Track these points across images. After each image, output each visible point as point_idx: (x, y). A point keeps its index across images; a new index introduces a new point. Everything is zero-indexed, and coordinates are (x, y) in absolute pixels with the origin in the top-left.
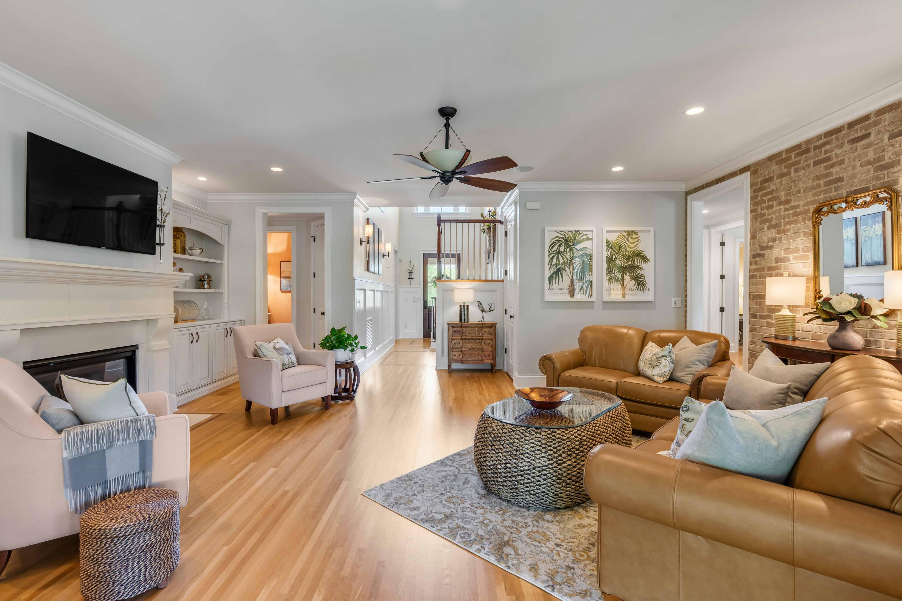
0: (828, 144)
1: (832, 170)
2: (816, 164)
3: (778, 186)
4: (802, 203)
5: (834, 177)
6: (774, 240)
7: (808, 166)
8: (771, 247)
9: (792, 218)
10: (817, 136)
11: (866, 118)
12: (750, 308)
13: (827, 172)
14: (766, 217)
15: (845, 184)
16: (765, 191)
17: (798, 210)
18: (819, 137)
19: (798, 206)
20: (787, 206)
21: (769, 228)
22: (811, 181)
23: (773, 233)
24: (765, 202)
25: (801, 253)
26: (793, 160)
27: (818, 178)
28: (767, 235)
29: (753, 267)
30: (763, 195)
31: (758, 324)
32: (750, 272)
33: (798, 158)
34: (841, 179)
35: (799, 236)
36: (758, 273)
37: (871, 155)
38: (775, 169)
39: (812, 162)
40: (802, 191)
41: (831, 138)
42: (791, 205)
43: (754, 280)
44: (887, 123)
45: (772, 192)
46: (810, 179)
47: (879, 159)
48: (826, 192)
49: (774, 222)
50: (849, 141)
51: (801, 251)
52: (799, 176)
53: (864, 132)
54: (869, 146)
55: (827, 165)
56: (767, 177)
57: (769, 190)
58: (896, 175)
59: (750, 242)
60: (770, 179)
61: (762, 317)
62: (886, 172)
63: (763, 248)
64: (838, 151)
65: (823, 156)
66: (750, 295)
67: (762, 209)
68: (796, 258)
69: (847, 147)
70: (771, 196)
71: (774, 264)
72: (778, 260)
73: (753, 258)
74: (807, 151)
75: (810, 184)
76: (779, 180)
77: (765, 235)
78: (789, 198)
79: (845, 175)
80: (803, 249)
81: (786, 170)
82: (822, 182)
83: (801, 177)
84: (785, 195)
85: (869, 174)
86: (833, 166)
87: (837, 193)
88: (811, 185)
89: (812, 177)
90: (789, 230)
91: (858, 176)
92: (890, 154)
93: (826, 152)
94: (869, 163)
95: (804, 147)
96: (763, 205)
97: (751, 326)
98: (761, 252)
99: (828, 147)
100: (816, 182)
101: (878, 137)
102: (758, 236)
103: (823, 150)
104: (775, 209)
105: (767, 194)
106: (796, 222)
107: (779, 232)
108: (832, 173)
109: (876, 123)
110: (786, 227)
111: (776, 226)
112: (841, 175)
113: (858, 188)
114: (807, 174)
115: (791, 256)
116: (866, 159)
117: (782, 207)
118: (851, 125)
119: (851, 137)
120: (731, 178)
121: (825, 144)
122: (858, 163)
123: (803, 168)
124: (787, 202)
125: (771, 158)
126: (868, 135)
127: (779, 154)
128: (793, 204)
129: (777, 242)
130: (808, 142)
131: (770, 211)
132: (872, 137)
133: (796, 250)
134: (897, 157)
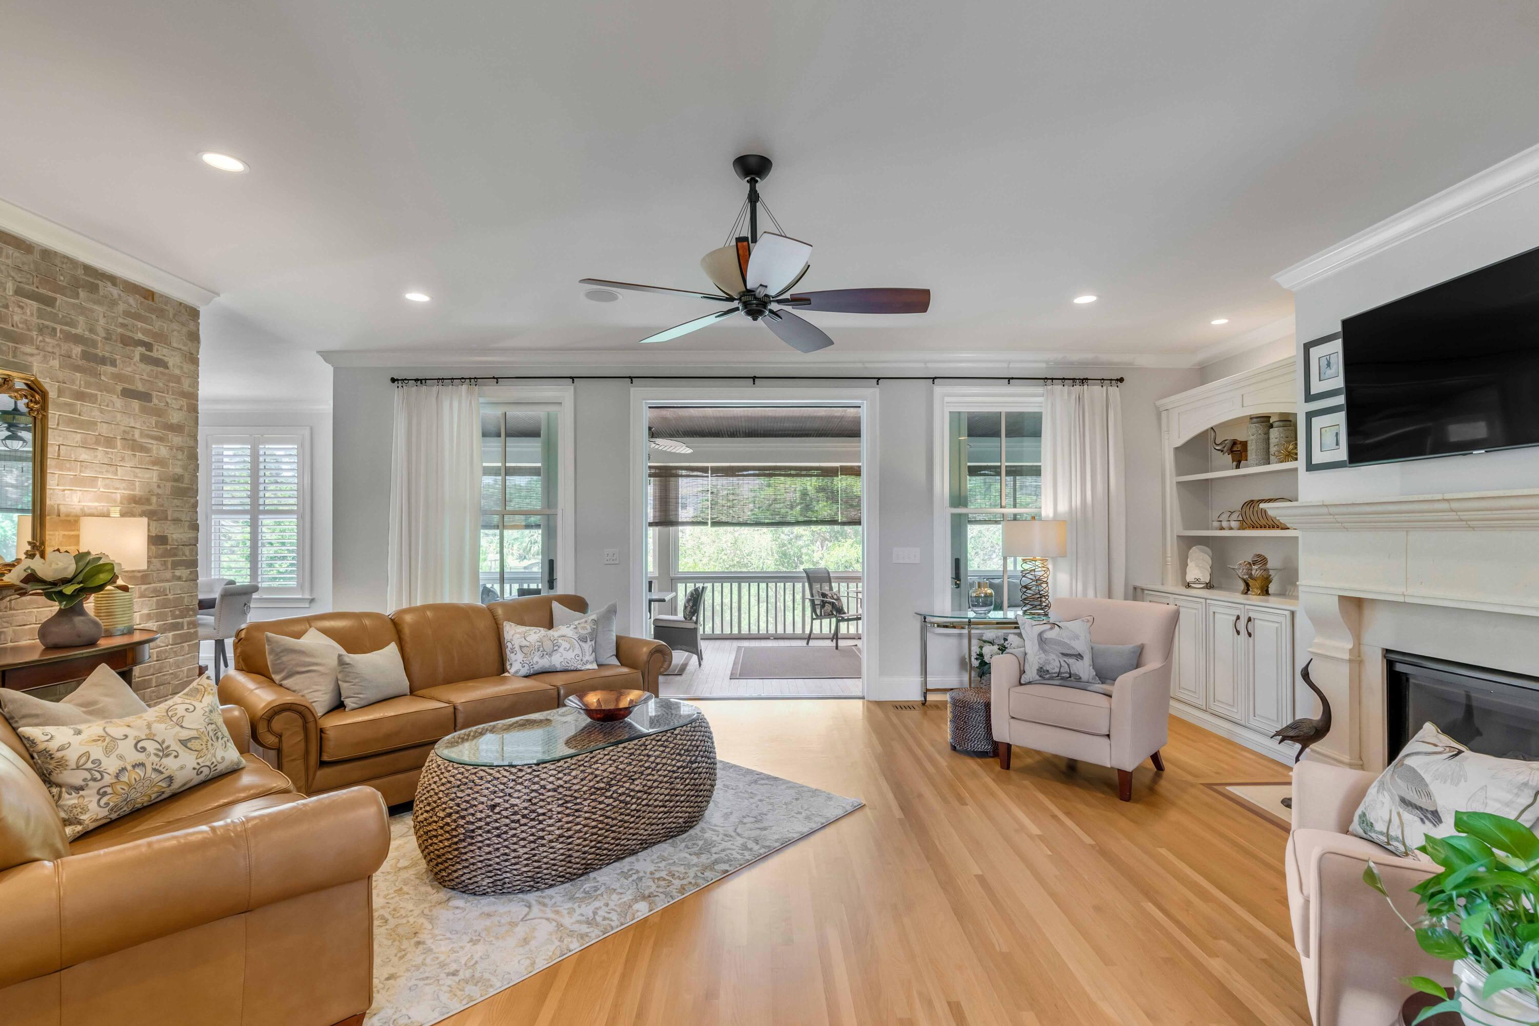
44: (9, 262)
134: (29, 330)
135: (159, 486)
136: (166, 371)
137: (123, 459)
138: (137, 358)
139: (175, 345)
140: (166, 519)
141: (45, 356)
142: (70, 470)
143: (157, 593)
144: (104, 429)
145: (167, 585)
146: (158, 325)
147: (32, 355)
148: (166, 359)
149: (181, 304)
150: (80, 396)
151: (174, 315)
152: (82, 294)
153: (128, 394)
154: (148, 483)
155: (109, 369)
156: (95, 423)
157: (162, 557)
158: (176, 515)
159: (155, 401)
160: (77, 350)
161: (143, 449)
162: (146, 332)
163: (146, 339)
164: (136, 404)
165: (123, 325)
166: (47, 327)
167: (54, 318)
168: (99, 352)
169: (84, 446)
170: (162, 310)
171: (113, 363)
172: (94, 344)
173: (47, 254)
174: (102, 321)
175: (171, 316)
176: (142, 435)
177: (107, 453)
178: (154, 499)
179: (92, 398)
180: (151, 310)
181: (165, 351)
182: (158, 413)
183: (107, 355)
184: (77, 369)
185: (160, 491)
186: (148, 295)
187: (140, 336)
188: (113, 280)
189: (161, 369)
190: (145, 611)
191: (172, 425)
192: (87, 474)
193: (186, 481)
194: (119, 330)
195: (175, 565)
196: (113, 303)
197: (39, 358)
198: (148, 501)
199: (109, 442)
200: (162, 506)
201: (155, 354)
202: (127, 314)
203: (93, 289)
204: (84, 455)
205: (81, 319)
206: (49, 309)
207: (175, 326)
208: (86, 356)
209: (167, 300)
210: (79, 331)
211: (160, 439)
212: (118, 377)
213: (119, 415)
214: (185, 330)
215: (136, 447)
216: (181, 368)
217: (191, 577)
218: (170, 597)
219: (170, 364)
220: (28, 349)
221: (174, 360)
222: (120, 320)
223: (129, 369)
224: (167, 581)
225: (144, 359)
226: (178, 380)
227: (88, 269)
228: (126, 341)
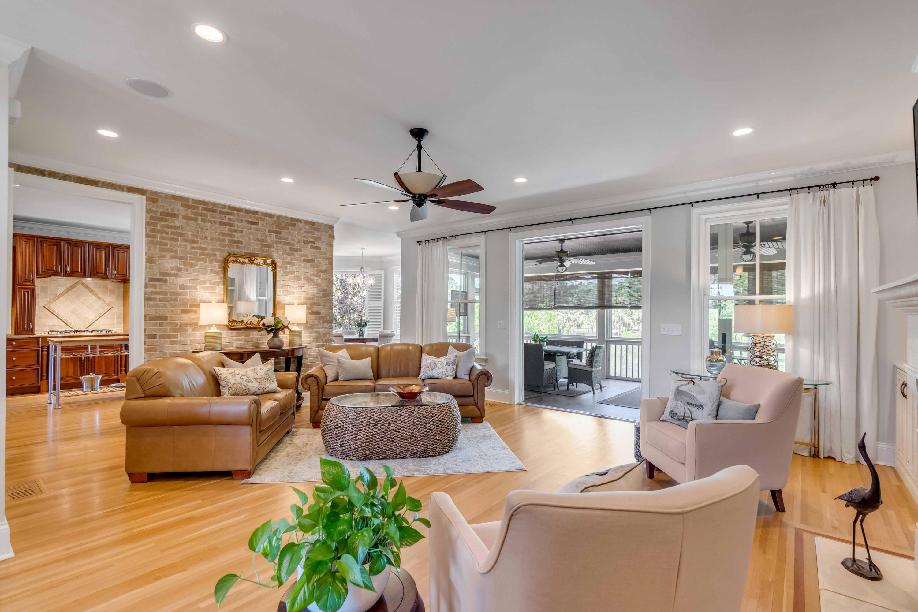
0: (231, 215)
1: (234, 233)
2: (221, 223)
3: (184, 225)
4: (209, 247)
5: (236, 239)
6: (180, 270)
7: (215, 222)
8: (176, 275)
9: (198, 256)
10: (222, 205)
11: (256, 213)
12: (145, 330)
13: (231, 233)
14: (168, 247)
15: (244, 247)
16: (167, 223)
17: (206, 252)
18: (224, 206)
19: (206, 249)
20: (195, 245)
21: (173, 257)
22: (217, 234)
23: (175, 263)
24: (167, 233)
25: (208, 285)
26: (200, 211)
27: (223, 234)
28: (169, 264)
29: (150, 290)
30: (163, 226)
31: (157, 344)
32: (145, 294)
33: (205, 212)
34: (241, 243)
35: (207, 272)
36: (158, 297)
37: (259, 237)
38: (178, 207)
39: (218, 220)
40: (209, 238)
41: (233, 212)
42: (198, 245)
43: (151, 303)
44: (267, 222)
45: (177, 227)
46: (216, 232)
47: (263, 241)
48: (230, 246)
49: (179, 254)
50: (246, 221)
51: (208, 284)
52: (206, 226)
53: (254, 220)
54: (258, 230)
55: (230, 229)
56: (170, 211)
57: (173, 224)
58: (273, 253)
59: (146, 266)
60: (175, 216)
61: (162, 337)
62: (267, 249)
63: (162, 274)
64: (239, 224)
65: (226, 221)
66: (145, 317)
67: (165, 238)
68: (203, 288)
69: (244, 224)
70: (176, 230)
71: (178, 290)
72: (182, 287)
73: (149, 281)
74: (214, 211)
75: (217, 236)
76: (185, 221)
77: (168, 263)
78: (195, 239)
79: (244, 241)
80: (209, 282)
81: (193, 216)
82: (227, 239)
83: (208, 228)
84: (192, 235)
85: (258, 247)
86: (235, 231)
87: (238, 250)
88: (217, 237)
89: (218, 231)
90: (196, 265)
91: (252, 245)
92: (269, 240)
93: (229, 219)
94: (258, 240)
95: (210, 206)
96: (164, 235)
97: (146, 347)
98: (161, 277)
99: (231, 217)
100: (221, 237)
101: (263, 228)
102: (158, 261)
103: (227, 216)
104: (179, 243)
105: (171, 227)
106: (204, 260)
107: (185, 264)
108: (234, 236)
109: (262, 220)
110: (193, 262)
111: (181, 258)
112: (241, 240)
113: (252, 252)
114: (214, 228)
115: (198, 286)
116: (257, 237)
117: (189, 244)
118: (247, 211)
119: (247, 219)
120: (111, 189)
121: (229, 214)
122: (252, 238)
123: (210, 222)
124: (193, 242)
125: (175, 198)
126: (257, 224)
127: (186, 199)
128: (199, 245)
129: (183, 272)
130: (214, 204)
131: (174, 243)
132: (259, 226)
133: (204, 282)
134: (273, 243)
135: (317, 294)
136: (320, 251)
137: (304, 284)
138: (309, 247)
139: (324, 240)
140: (320, 305)
141: (278, 251)
142: (285, 289)
143: (316, 333)
144: (297, 274)
145: (320, 330)
146: (317, 234)
147: (274, 251)
148: (320, 246)
149: (326, 225)
150: (289, 263)
151: (323, 229)
152: (290, 228)
153: (306, 261)
154: (313, 293)
155: (299, 253)
156: (294, 272)
157: (318, 319)
158: (324, 304)
159: (316, 262)
160: (288, 248)
161: (312, 280)
162: (312, 237)
163: (313, 240)
164: (309, 264)
165: (304, 236)
166: (278, 241)
167: (280, 238)
168: (296, 247)
169: (290, 280)
170: (319, 229)
171: (301, 250)
172: (294, 245)
173: (279, 217)
174: (297, 236)
175: (322, 230)
176: (311, 275)
177: (298, 282)
178: (315, 298)
179: (293, 264)
180: (314, 229)
181: (320, 243)
182: (317, 266)
183: (298, 248)
184: (288, 254)
185: (318, 295)
186: (313, 224)
187: (310, 239)
188: (300, 221)
189: (318, 250)
190: (312, 339)
191: (322, 270)
192: (292, 290)
193: (328, 291)
194: (303, 239)
195: (323, 323)
196: (301, 229)
197: (276, 252)
198: (313, 299)
199: (299, 278)
200: (318, 300)
201: (316, 245)
202: (306, 232)
203: (294, 225)
204: (290, 284)
205: (289, 237)
206: (279, 235)
207: (324, 233)
208: (291, 249)
209: (320, 224)
210: (288, 241)
211: (318, 276)
212: (302, 255)
213: (302, 269)
214: (327, 234)
215: (308, 279)
216: (326, 249)
217: (330, 327)
218: (321, 334)
219: (322, 248)
220: (272, 250)
221: (323, 246)
222: (303, 235)
223: (306, 252)
224: (320, 328)
225: (312, 247)
226: (325, 253)
227: (292, 219)
228: (305, 242)
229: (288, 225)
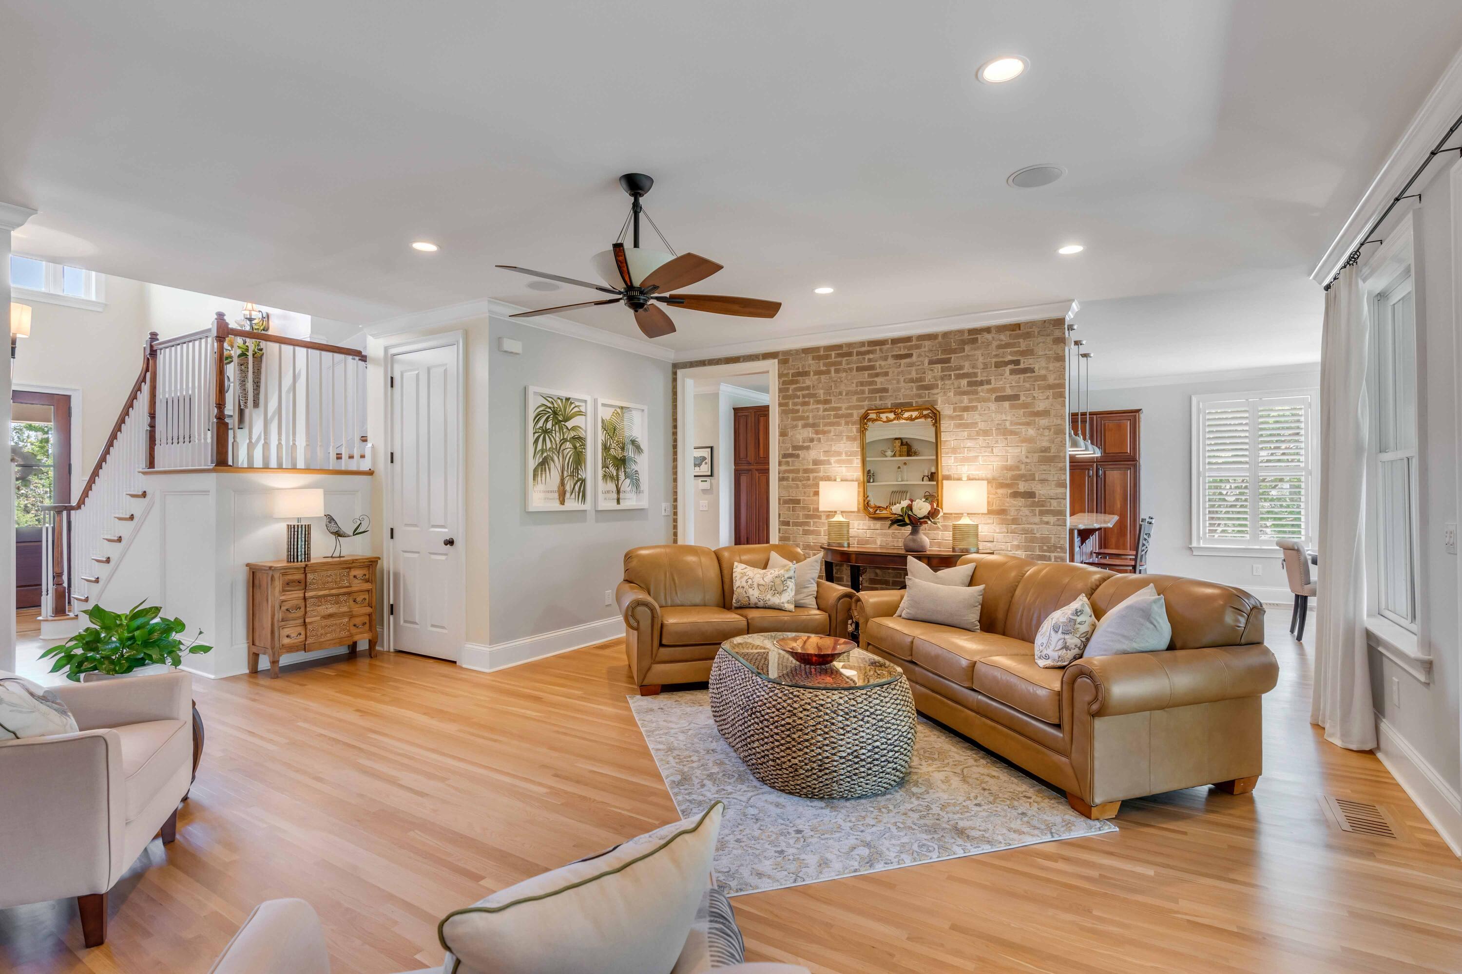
0: (872, 353)
1: (876, 379)
2: (859, 369)
3: (815, 383)
4: (844, 406)
5: (879, 386)
6: (812, 440)
7: (851, 369)
8: (808, 448)
9: (832, 420)
10: (860, 343)
11: (908, 339)
12: (779, 515)
13: (871, 380)
14: (800, 414)
15: (890, 396)
16: (798, 385)
17: (840, 412)
18: (862, 344)
19: (840, 409)
20: (827, 406)
21: (805, 426)
22: (854, 385)
23: (809, 433)
24: (798, 397)
25: (844, 457)
26: (833, 360)
27: (862, 384)
28: (801, 434)
29: (784, 468)
30: (795, 390)
31: (791, 532)
32: (779, 474)
33: (839, 359)
34: (885, 390)
35: (842, 439)
36: (791, 475)
37: (914, 375)
38: (811, 364)
39: (855, 366)
40: (844, 394)
41: (874, 348)
42: (832, 405)
43: (785, 483)
44: (926, 349)
45: (808, 388)
46: (853, 383)
47: (921, 380)
48: (870, 399)
49: (811, 421)
50: (893, 356)
51: (844, 455)
52: (840, 378)
53: (906, 352)
54: (911, 365)
55: (872, 374)
56: (801, 370)
57: (804, 385)
58: (936, 396)
59: (779, 440)
60: (805, 374)
61: (796, 524)
62: (927, 392)
63: (795, 448)
64: (883, 363)
65: (866, 364)
66: (779, 499)
67: (795, 404)
68: (838, 462)
69: (891, 361)
70: (807, 392)
71: (811, 467)
72: (816, 462)
73: (783, 458)
74: (850, 354)
75: (853, 387)
76: (817, 377)
77: (800, 433)
78: (828, 398)
79: (890, 387)
80: (846, 453)
81: (825, 368)
82: (866, 389)
83: (843, 379)
84: (824, 393)
85: (912, 391)
86: (877, 375)
87: (882, 402)
88: (854, 389)
89: (855, 381)
90: (830, 432)
91: (903, 390)
92: (930, 377)
93: (870, 360)
94: (912, 381)
95: (845, 350)
96: (796, 400)
97: (781, 535)
98: (794, 452)
99: (871, 356)
100: (860, 388)
101: (920, 359)
102: (790, 434)
103: (867, 357)
104: (811, 407)
105: (802, 389)
106: (839, 424)
107: (817, 433)
108: (876, 382)
109: (918, 347)
110: (826, 428)
111: (813, 425)
112: (886, 386)
113: (902, 401)
114: (849, 377)
115: (833, 460)
116: (910, 377)
117: (821, 406)
118: (895, 341)
119: (895, 353)
120: (750, 361)
121: (868, 352)
122: (902, 379)
123: (845, 370)
124: (826, 402)
125: (806, 351)
126: (910, 356)
127: (817, 349)
128: (833, 405)
129: (815, 443)
130: (850, 345)
131: (806, 408)
132: (914, 358)
133: (839, 454)
134: (936, 381)
135: (1027, 457)
136: (1033, 374)
137: (997, 442)
138: (1008, 372)
139: (1040, 353)
140: (1034, 479)
141: (944, 392)
142: (960, 453)
143: (1026, 532)
144: (981, 426)
145: (1034, 526)
146: (1023, 345)
147: (938, 394)
148: (1032, 366)
149: (1045, 321)
150: (966, 409)
151: (1039, 333)
152: (967, 348)
153: (999, 399)
154: (1018, 456)
155: (986, 387)
156: (976, 423)
157: (1030, 507)
158: (1043, 477)
159: (1022, 398)
160: (964, 382)
161: (1012, 433)
162: (1011, 354)
163: (1015, 358)
164: (1006, 404)
165: (996, 356)
166: (946, 375)
167: (950, 369)
168: (979, 379)
169: (970, 438)
170: (1028, 333)
171: (989, 382)
172: (975, 375)
173: (946, 335)
174: (981, 359)
175: (1036, 333)
176: (1012, 423)
177: (985, 440)
178: (1023, 467)
179: (974, 408)
180: (1018, 337)
181: (1031, 361)
182: (1025, 406)
183: (984, 379)
184: (964, 393)
185: (1028, 461)
186: (1017, 326)
187: (1010, 358)
188: (988, 330)
189: (1029, 375)
190: (1015, 543)
191: (1038, 411)
192: (972, 454)
193: (1052, 451)
194: (994, 360)
195: (1042, 513)
196: (989, 344)
197: (941, 394)
198: (1018, 468)
199: (986, 433)
200: (1030, 470)
201: (1022, 366)
202: (999, 347)
203: (974, 341)
204: (969, 444)
205: (967, 364)
206: (946, 365)
207: (1040, 339)
208: (970, 384)
209: (1031, 324)
210: (965, 371)
211: (1028, 424)
212: (993, 390)
213: (993, 415)
214: (1049, 339)
215: (1005, 432)
216: (1047, 368)
217: (1060, 523)
218: (1038, 535)
219: (1036, 369)
220: (935, 391)
221: (1039, 365)
222: (994, 353)
223: (1001, 383)
224: (1035, 524)
225: (1012, 372)
226: (1044, 378)
227: (972, 331)
228: (998, 365)
229: (964, 342)
